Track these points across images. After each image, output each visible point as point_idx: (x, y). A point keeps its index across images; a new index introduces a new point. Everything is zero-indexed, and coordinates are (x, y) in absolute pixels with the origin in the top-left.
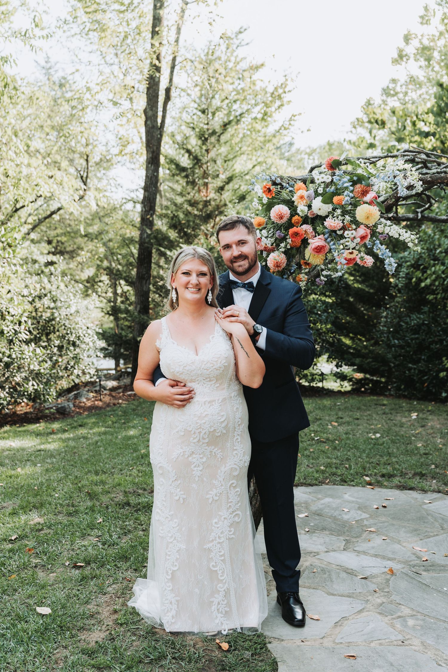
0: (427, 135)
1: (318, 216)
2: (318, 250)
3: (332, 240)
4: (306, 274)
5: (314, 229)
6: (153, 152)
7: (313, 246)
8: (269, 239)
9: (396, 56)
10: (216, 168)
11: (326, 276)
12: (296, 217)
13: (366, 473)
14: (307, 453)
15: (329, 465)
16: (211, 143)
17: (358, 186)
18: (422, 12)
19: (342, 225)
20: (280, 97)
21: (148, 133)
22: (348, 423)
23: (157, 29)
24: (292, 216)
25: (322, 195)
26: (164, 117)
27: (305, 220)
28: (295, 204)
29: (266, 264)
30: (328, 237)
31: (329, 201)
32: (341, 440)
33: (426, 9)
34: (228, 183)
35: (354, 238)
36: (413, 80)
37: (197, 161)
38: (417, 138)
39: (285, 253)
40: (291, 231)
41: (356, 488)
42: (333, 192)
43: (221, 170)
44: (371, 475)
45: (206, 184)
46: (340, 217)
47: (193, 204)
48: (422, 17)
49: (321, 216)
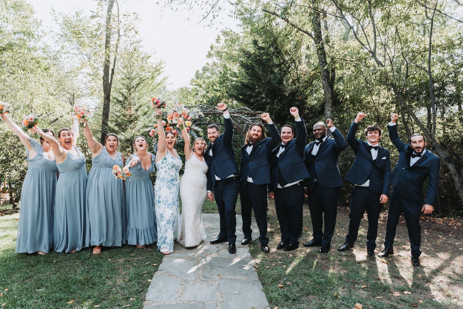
0: (217, 91)
1: (174, 124)
5: (173, 128)
6: (107, 95)
9: (208, 54)
10: (134, 101)
16: (132, 91)
18: (217, 38)
20: (159, 70)
21: (104, 87)
23: (108, 45)
26: (111, 80)
27: (171, 125)
28: (167, 120)
33: (219, 37)
34: (140, 108)
36: (215, 64)
37: (126, 98)
38: (214, 92)
40: (166, 128)
43: (137, 103)
45: (130, 108)
47: (125, 116)
48: (217, 40)
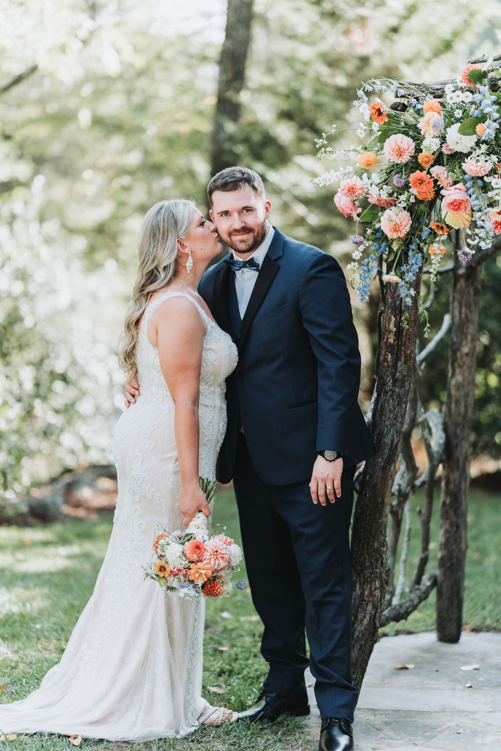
1: (456, 152)
2: (456, 206)
3: (477, 191)
7: (450, 200)
12: (424, 153)
24: (418, 151)
25: (460, 121)
27: (439, 159)
28: (422, 132)
30: (470, 187)
31: (471, 131)
39: (410, 209)
40: (413, 177)
42: (477, 117)
49: (458, 154)
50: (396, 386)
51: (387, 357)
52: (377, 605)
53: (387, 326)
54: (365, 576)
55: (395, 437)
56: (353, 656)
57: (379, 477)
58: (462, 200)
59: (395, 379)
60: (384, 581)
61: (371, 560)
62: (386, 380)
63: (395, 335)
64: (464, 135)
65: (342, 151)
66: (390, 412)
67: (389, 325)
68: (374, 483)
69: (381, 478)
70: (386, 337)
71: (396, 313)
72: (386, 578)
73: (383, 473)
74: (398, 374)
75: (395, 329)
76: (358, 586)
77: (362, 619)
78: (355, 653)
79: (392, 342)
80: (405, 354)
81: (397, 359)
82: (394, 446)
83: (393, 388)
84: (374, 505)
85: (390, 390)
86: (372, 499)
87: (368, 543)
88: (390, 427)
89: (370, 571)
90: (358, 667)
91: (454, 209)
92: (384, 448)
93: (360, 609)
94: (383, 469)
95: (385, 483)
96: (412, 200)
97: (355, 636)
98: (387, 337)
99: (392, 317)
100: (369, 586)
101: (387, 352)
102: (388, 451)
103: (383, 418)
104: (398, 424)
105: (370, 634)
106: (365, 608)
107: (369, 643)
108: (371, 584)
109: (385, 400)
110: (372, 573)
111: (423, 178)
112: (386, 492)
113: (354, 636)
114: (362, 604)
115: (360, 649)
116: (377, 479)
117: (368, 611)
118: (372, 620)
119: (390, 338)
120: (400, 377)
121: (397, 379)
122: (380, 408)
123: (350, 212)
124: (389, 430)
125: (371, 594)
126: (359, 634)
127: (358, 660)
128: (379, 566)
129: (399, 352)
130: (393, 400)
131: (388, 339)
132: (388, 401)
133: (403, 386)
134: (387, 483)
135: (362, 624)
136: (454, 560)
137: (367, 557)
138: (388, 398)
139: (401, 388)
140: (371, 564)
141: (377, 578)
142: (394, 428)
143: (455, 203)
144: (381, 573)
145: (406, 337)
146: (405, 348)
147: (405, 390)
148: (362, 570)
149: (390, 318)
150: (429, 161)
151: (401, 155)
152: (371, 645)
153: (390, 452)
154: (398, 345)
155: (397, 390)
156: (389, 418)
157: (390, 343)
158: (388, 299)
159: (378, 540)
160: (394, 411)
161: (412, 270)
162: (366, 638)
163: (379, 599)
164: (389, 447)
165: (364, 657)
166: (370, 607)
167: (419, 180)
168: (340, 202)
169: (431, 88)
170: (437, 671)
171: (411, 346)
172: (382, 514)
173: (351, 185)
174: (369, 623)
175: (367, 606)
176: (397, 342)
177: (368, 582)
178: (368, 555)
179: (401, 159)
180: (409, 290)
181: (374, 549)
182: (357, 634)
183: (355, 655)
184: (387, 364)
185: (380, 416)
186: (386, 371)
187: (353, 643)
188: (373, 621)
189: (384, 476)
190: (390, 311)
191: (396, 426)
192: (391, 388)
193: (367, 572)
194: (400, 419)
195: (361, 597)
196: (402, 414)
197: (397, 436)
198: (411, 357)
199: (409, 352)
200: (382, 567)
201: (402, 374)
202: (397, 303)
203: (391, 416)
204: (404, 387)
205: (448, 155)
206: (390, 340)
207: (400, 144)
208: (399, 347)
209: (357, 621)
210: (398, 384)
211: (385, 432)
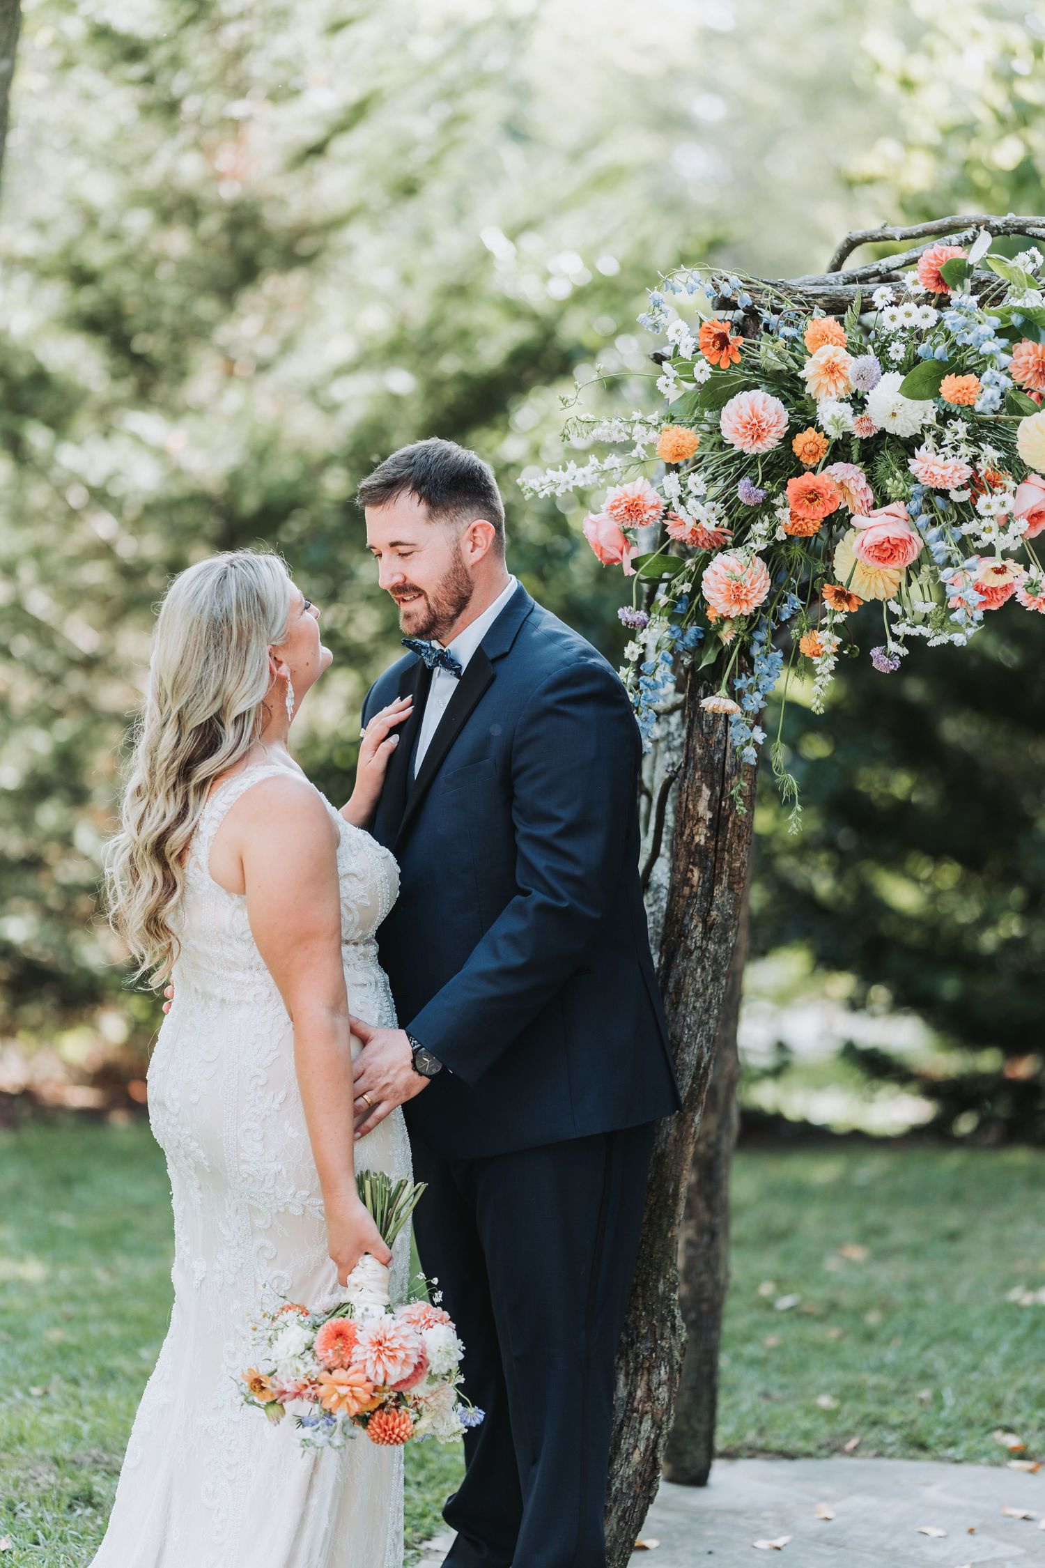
1: (882, 433)
2: (886, 551)
3: (933, 523)
4: (837, 629)
5: (873, 481)
7: (870, 539)
8: (710, 505)
11: (908, 641)
12: (810, 433)
13: (1005, 1421)
14: (750, 1350)
15: (849, 1393)
17: (1026, 346)
19: (968, 472)
22: (916, 1252)
24: (794, 430)
25: (904, 368)
28: (808, 389)
29: (697, 589)
30: (919, 513)
31: (925, 390)
32: (887, 1307)
35: (1009, 518)
39: (765, 555)
40: (794, 484)
41: (967, 1470)
42: (940, 362)
44: (1024, 1427)
46: (964, 449)
49: (895, 438)
50: (710, 938)
51: (689, 874)
52: (661, 1420)
53: (691, 807)
54: (637, 1356)
55: (705, 1050)
56: (607, 1533)
57: (671, 1139)
58: (901, 540)
59: (709, 923)
60: (676, 1367)
61: (652, 1320)
62: (687, 925)
63: (709, 827)
64: (912, 398)
65: (616, 422)
66: (697, 995)
67: (695, 806)
68: (659, 1151)
69: (675, 1140)
70: (687, 831)
71: (713, 779)
72: (679, 1359)
73: (679, 1129)
74: (714, 913)
75: (709, 815)
76: (622, 1378)
77: (630, 1451)
78: (610, 1527)
79: (702, 843)
80: (731, 869)
81: (714, 880)
82: (701, 1071)
83: (704, 942)
84: (657, 1201)
85: (696, 948)
86: (654, 1187)
87: (645, 1283)
88: (694, 1029)
89: (649, 1345)
90: (615, 1557)
91: (879, 559)
92: (682, 1075)
93: (625, 1429)
94: (680, 1121)
95: (682, 1152)
96: (781, 536)
97: (614, 1488)
98: (692, 831)
99: (704, 787)
100: (645, 1378)
101: (690, 863)
102: (690, 1081)
103: (679, 1010)
104: (711, 1021)
105: (644, 1483)
106: (637, 1425)
107: (641, 1503)
108: (649, 1373)
109: (685, 969)
110: (653, 1350)
111: (818, 488)
112: (682, 1170)
113: (611, 1489)
114: (630, 1418)
115: (622, 1518)
116: (666, 1143)
117: (642, 1433)
118: (648, 1453)
119: (697, 833)
120: (719, 919)
121: (713, 924)
122: (675, 988)
123: (618, 555)
124: (693, 1035)
125: (650, 1396)
126: (622, 1484)
127: (616, 1541)
128: (667, 1333)
129: (718, 865)
130: (703, 969)
131: (692, 836)
132: (692, 972)
133: (723, 940)
134: (686, 1152)
135: (629, 1462)
136: (705, 1307)
137: (644, 1313)
138: (693, 964)
139: (719, 943)
140: (652, 1329)
141: (663, 1359)
142: (703, 1031)
143: (886, 545)
144: (670, 1348)
145: (734, 832)
146: (731, 856)
147: (727, 948)
148: (632, 1344)
149: (699, 790)
150: (817, 452)
151: (759, 436)
152: (643, 1508)
153: (693, 1083)
154: (716, 850)
155: (712, 947)
156: (694, 1008)
157: (698, 844)
158: (695, 748)
159: (665, 1277)
160: (703, 994)
161: (761, 687)
162: (635, 1491)
163: (665, 1407)
164: (692, 1073)
165: (628, 1534)
166: (647, 1425)
167: (812, 492)
168: (597, 532)
169: (801, 292)
170: (710, 1553)
171: (742, 851)
172: (674, 1218)
173: (631, 497)
174: (644, 1460)
175: (641, 1423)
176: (713, 843)
177: (643, 1369)
178: (645, 1309)
179: (759, 444)
180: (752, 729)
181: (658, 1296)
182: (618, 1485)
183: (611, 1530)
184: (691, 891)
185: (673, 1003)
186: (689, 905)
187: (608, 1505)
188: (650, 1455)
189: (681, 1137)
190: (698, 774)
191: (707, 1026)
192: (698, 944)
193: (643, 1347)
194: (716, 1011)
195: (628, 1403)
196: (719, 1000)
197: (708, 1049)
198: (740, 874)
199: (737, 864)
200: (674, 1335)
201: (722, 913)
202: (716, 758)
203: (698, 1005)
204: (726, 940)
205: (861, 439)
206: (697, 839)
207: (761, 412)
208: (719, 854)
209: (618, 1457)
210: (715, 934)
211: (685, 1040)
